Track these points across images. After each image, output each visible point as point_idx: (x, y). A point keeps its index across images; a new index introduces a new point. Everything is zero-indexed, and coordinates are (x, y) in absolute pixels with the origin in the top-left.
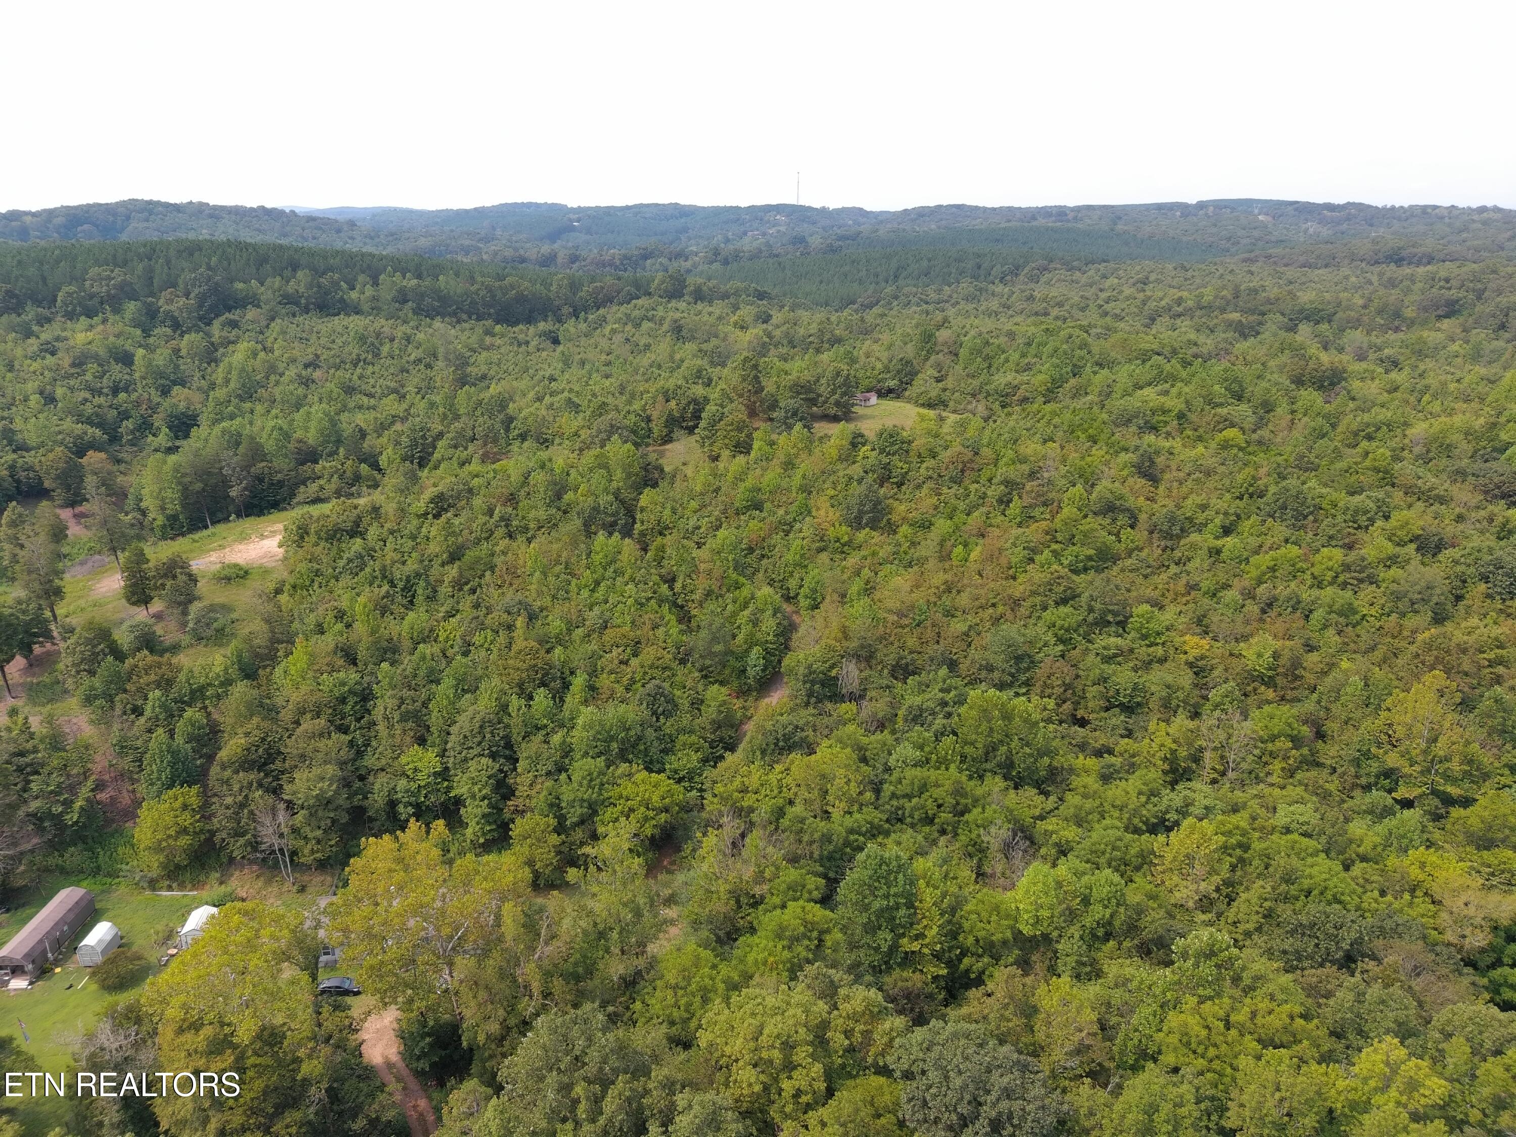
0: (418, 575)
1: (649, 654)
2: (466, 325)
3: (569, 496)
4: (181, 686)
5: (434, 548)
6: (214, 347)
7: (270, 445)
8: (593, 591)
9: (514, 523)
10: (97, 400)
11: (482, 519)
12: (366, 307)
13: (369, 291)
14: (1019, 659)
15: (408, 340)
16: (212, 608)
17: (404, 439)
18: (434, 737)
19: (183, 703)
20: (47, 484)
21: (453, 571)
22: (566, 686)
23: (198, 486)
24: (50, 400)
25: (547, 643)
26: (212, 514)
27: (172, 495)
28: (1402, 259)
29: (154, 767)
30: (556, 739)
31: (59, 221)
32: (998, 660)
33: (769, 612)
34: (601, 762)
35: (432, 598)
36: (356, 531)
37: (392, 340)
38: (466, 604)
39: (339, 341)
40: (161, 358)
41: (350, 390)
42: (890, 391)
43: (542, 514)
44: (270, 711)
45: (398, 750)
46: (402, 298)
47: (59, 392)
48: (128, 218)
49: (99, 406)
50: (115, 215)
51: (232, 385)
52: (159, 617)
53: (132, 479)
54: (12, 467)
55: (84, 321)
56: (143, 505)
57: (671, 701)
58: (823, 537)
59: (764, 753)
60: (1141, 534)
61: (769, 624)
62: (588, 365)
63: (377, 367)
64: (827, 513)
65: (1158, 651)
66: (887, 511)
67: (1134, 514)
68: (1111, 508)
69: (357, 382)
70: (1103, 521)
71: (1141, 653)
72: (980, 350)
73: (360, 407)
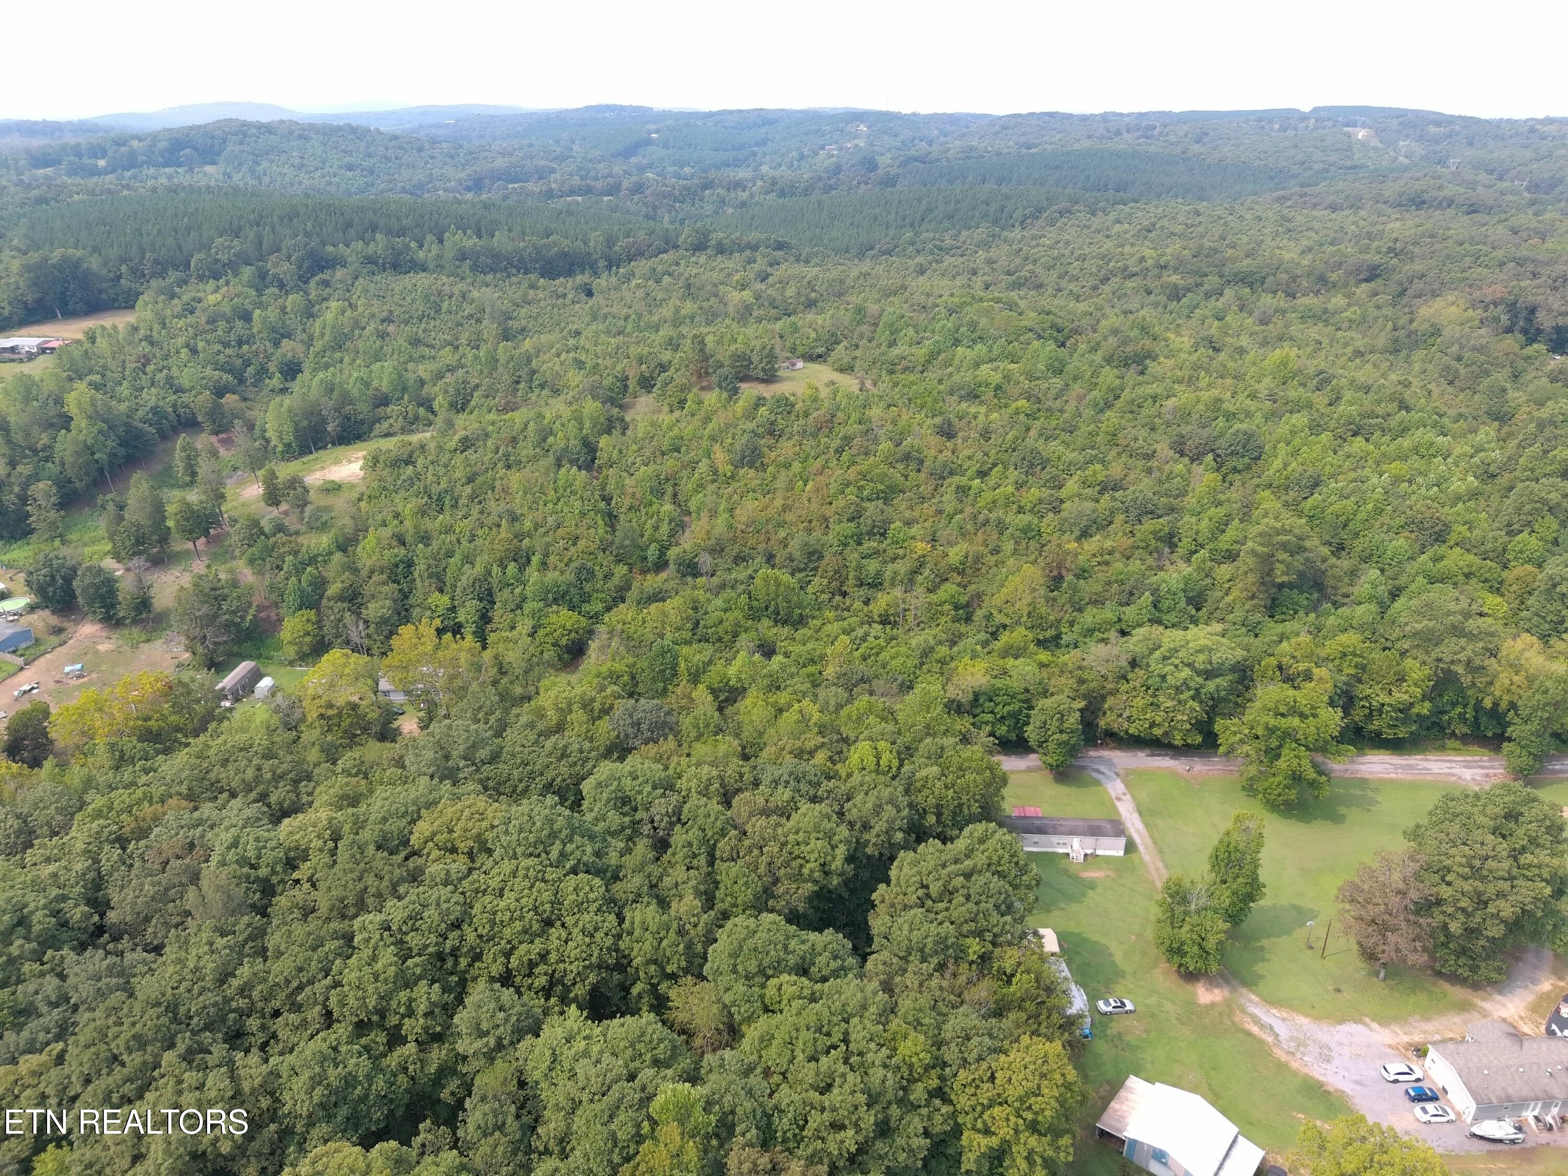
0: (446, 491)
1: (582, 544)
2: (514, 279)
3: (551, 440)
4: (303, 555)
5: (458, 475)
6: (311, 304)
7: (355, 392)
8: (554, 504)
9: (512, 458)
10: (229, 351)
11: (490, 455)
12: (431, 266)
13: (435, 249)
14: (811, 554)
15: (464, 297)
16: (319, 509)
17: (451, 389)
18: (447, 589)
19: (305, 565)
20: (200, 419)
21: (468, 489)
22: (529, 561)
23: (305, 423)
24: (194, 351)
25: (520, 536)
26: (315, 444)
27: (288, 428)
28: (1424, 202)
29: (291, 599)
30: (517, 591)
31: (163, 145)
32: (797, 555)
33: (666, 522)
34: (541, 604)
35: (455, 506)
36: (409, 461)
37: (451, 297)
38: (475, 511)
39: (408, 299)
40: (273, 314)
41: (415, 342)
42: (820, 356)
43: (531, 452)
44: (355, 571)
45: (427, 594)
46: (462, 256)
47: (201, 345)
48: (225, 141)
49: (229, 356)
50: (213, 138)
51: (326, 338)
52: (286, 513)
53: (255, 413)
54: (174, 406)
55: (212, 284)
56: (267, 435)
57: (591, 573)
58: (715, 473)
59: (638, 603)
60: (923, 475)
61: (665, 529)
62: (610, 319)
63: (438, 322)
64: (720, 456)
65: (901, 552)
66: (761, 455)
67: (921, 462)
68: (907, 457)
69: (421, 335)
70: (900, 466)
71: (890, 553)
72: (892, 324)
73: (423, 357)
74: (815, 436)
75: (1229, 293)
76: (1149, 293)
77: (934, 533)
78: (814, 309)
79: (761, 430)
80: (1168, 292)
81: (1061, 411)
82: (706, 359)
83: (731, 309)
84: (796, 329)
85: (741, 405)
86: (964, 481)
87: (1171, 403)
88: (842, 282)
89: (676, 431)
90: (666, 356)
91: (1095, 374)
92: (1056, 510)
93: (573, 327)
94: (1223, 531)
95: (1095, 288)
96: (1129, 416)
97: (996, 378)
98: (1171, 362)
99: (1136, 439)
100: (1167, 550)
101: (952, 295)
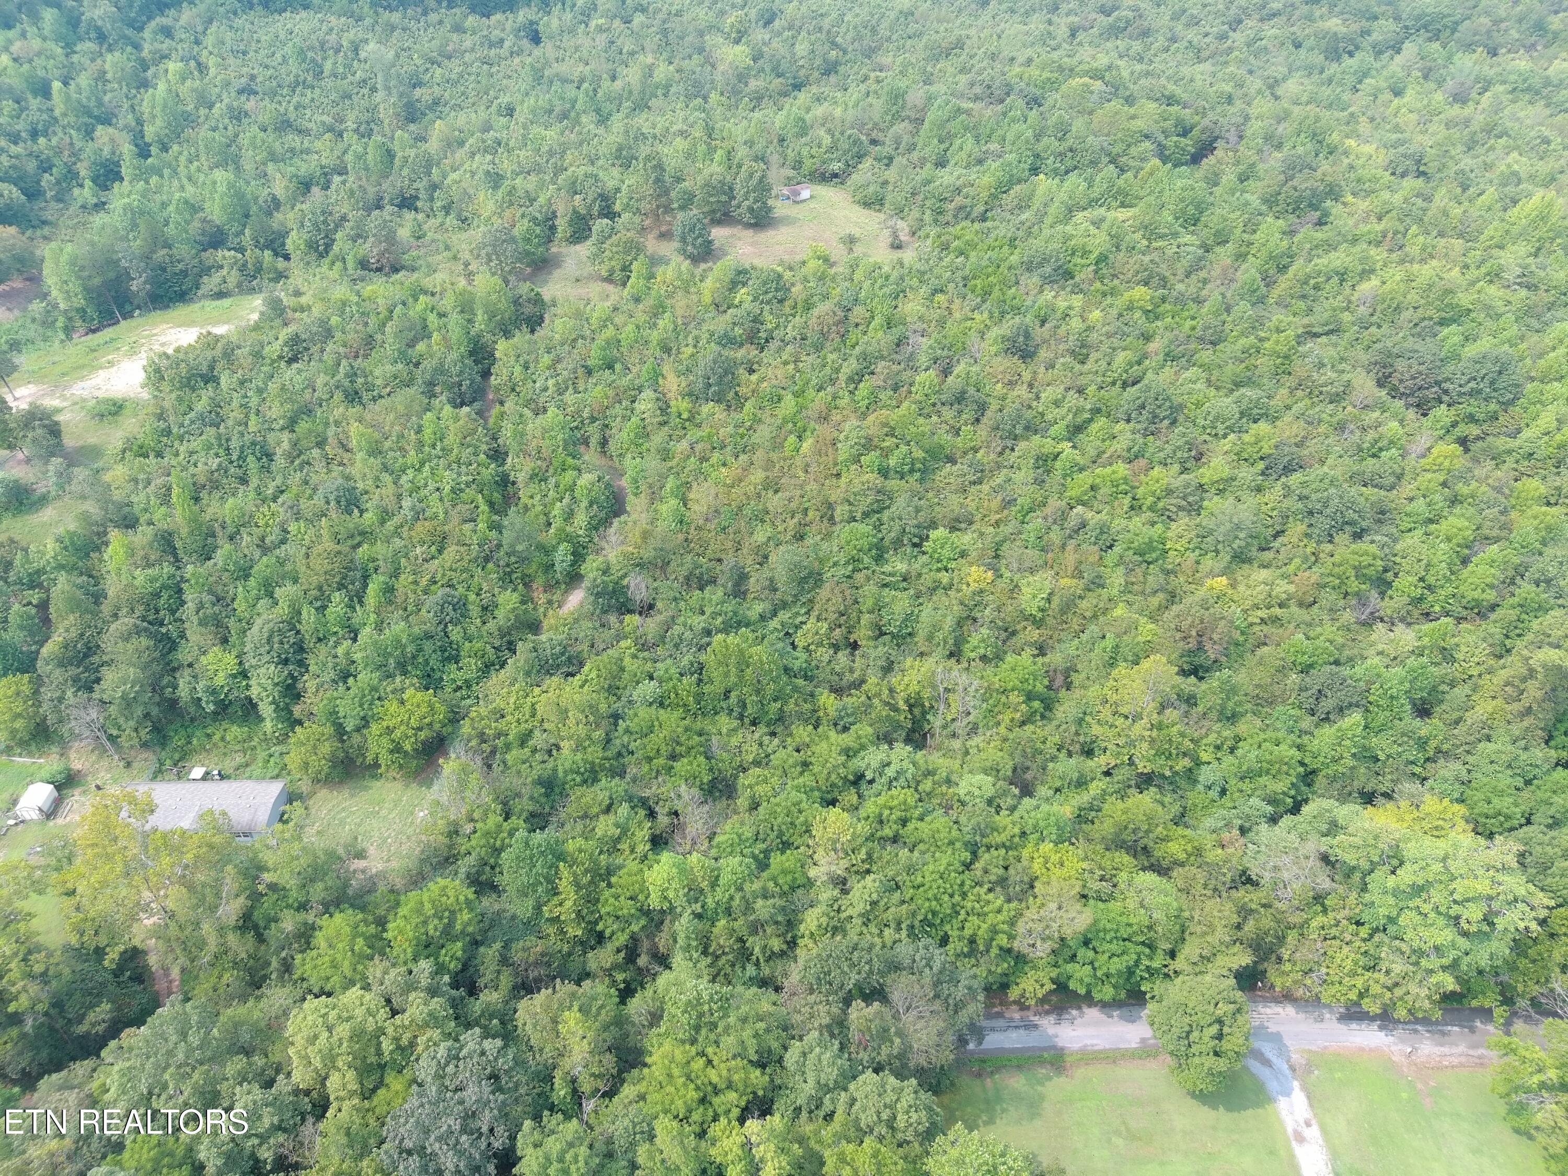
1: (451, 552)
2: (433, 17)
3: (421, 347)
6: (143, 65)
7: (175, 225)
8: (419, 470)
9: (360, 380)
10: (15, 149)
11: (326, 375)
14: (804, 580)
15: (356, 50)
18: (233, 639)
21: (288, 440)
22: (365, 587)
23: (97, 281)
25: (354, 540)
26: (121, 307)
27: (74, 286)
30: (340, 651)
32: (782, 578)
33: (584, 504)
34: (377, 676)
36: (210, 378)
37: (337, 51)
39: (278, 56)
41: (284, 125)
42: (836, 176)
45: (203, 648)
49: (17, 157)
57: (461, 606)
58: (664, 409)
59: (528, 674)
60: (983, 431)
61: (581, 519)
62: (556, 86)
63: (317, 91)
64: (672, 383)
65: (945, 578)
66: (735, 383)
67: (982, 408)
68: (960, 398)
69: (292, 116)
70: (948, 413)
71: (927, 579)
72: (941, 126)
73: (292, 150)
74: (818, 348)
75: (1410, 48)
76: (1298, 46)
77: (998, 546)
78: (833, 79)
79: (738, 331)
80: (1323, 43)
81: (1199, 301)
82: (667, 192)
83: (718, 77)
84: (803, 129)
85: (709, 287)
86: (1049, 446)
87: (1368, 287)
88: (874, 31)
89: (609, 332)
90: (611, 178)
91: (1251, 227)
92: (1195, 509)
93: (505, 99)
94: (1465, 561)
95: (1223, 37)
96: (1302, 304)
97: (1099, 241)
98: (1363, 205)
99: (1321, 365)
100: (1374, 594)
101: (1029, 61)
